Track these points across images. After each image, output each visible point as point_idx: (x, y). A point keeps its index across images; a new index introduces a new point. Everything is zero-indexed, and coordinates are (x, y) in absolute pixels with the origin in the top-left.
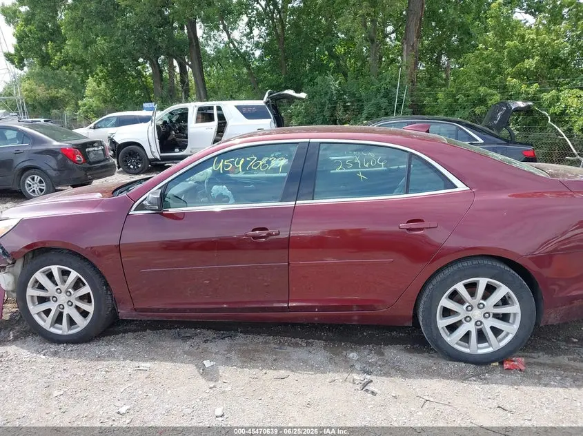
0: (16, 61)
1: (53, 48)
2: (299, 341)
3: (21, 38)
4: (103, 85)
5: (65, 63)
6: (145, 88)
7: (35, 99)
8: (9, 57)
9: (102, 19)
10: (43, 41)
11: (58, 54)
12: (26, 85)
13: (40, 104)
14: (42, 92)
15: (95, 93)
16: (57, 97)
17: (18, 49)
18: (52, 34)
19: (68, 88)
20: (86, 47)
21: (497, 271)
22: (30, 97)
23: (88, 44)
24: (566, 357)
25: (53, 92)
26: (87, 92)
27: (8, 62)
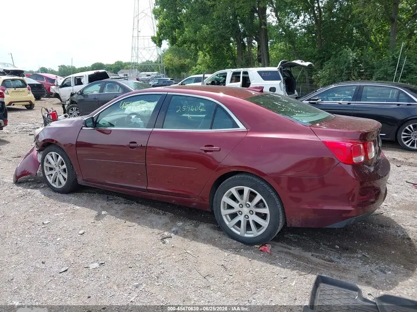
0: (157, 41)
1: (178, 33)
2: (161, 211)
3: (161, 27)
4: (208, 57)
5: (184, 42)
6: (233, 59)
7: (172, 65)
8: (153, 39)
9: (202, 13)
10: (173, 28)
11: (181, 37)
12: (168, 56)
13: (176, 69)
14: (177, 61)
15: (204, 62)
16: (185, 65)
17: (159, 35)
18: (179, 24)
19: (191, 58)
20: (195, 32)
21: (254, 184)
22: (170, 64)
23: (197, 29)
24: (310, 254)
25: (182, 61)
26: (199, 61)
27: (153, 42)
